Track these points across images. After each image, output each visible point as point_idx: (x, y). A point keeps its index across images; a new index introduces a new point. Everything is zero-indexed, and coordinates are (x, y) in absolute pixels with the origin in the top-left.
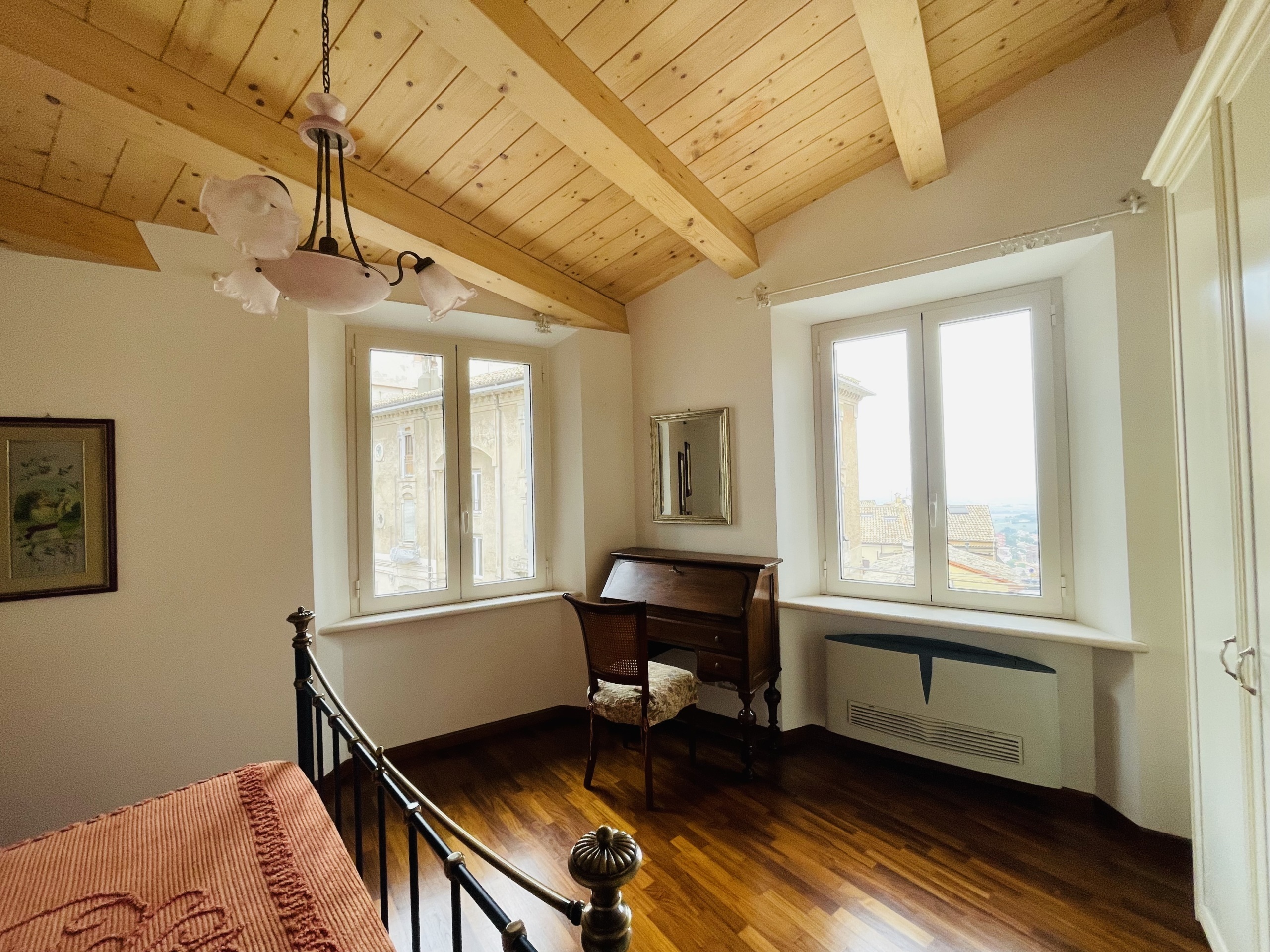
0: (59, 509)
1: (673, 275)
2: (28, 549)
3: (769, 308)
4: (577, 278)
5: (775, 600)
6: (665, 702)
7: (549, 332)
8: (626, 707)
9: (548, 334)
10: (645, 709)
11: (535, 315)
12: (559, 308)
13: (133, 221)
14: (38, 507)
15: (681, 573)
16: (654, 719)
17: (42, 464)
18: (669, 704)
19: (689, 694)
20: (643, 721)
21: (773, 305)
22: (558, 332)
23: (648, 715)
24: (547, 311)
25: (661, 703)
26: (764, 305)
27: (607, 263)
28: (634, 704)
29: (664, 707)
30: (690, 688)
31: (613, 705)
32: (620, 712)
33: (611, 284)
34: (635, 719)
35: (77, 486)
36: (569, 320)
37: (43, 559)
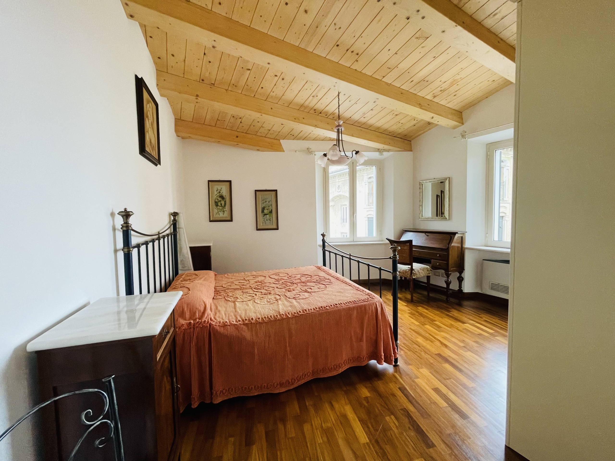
0: (269, 210)
1: (430, 129)
2: (264, 219)
3: (467, 140)
4: (394, 135)
5: (463, 246)
6: (418, 272)
7: (383, 155)
8: (405, 272)
9: (383, 156)
10: (411, 273)
11: (378, 150)
12: (386, 147)
13: (279, 140)
14: (265, 210)
15: (428, 236)
16: (414, 276)
17: (265, 200)
18: (420, 273)
19: (428, 272)
20: (411, 276)
21: (468, 139)
22: (386, 154)
23: (412, 274)
24: (382, 148)
25: (417, 272)
26: (464, 139)
27: (404, 130)
28: (408, 271)
29: (418, 273)
30: (428, 270)
31: (401, 271)
32: (403, 273)
33: (406, 136)
34: (408, 275)
35: (271, 205)
36: (390, 150)
37: (266, 221)
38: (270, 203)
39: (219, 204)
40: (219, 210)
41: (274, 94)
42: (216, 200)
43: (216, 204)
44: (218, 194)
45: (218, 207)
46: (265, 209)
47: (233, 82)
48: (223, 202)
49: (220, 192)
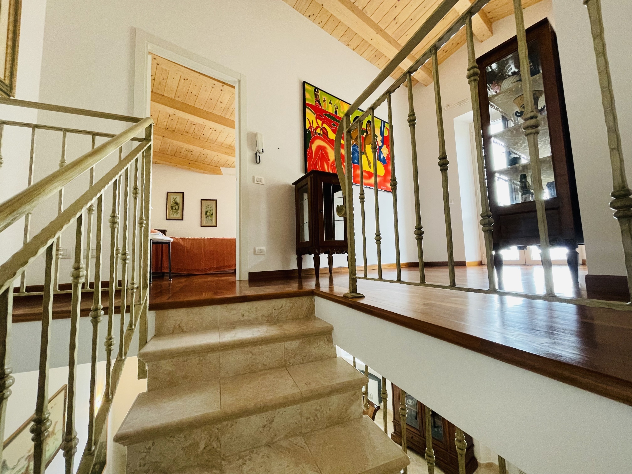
0: (210, 213)
2: (207, 219)
13: (219, 167)
17: (208, 206)
37: (209, 221)
38: (212, 208)
39: (174, 208)
40: (173, 212)
41: (211, 138)
42: (172, 206)
43: (172, 208)
44: (174, 201)
45: (173, 210)
46: (208, 212)
47: (186, 130)
48: (177, 207)
49: (175, 200)
